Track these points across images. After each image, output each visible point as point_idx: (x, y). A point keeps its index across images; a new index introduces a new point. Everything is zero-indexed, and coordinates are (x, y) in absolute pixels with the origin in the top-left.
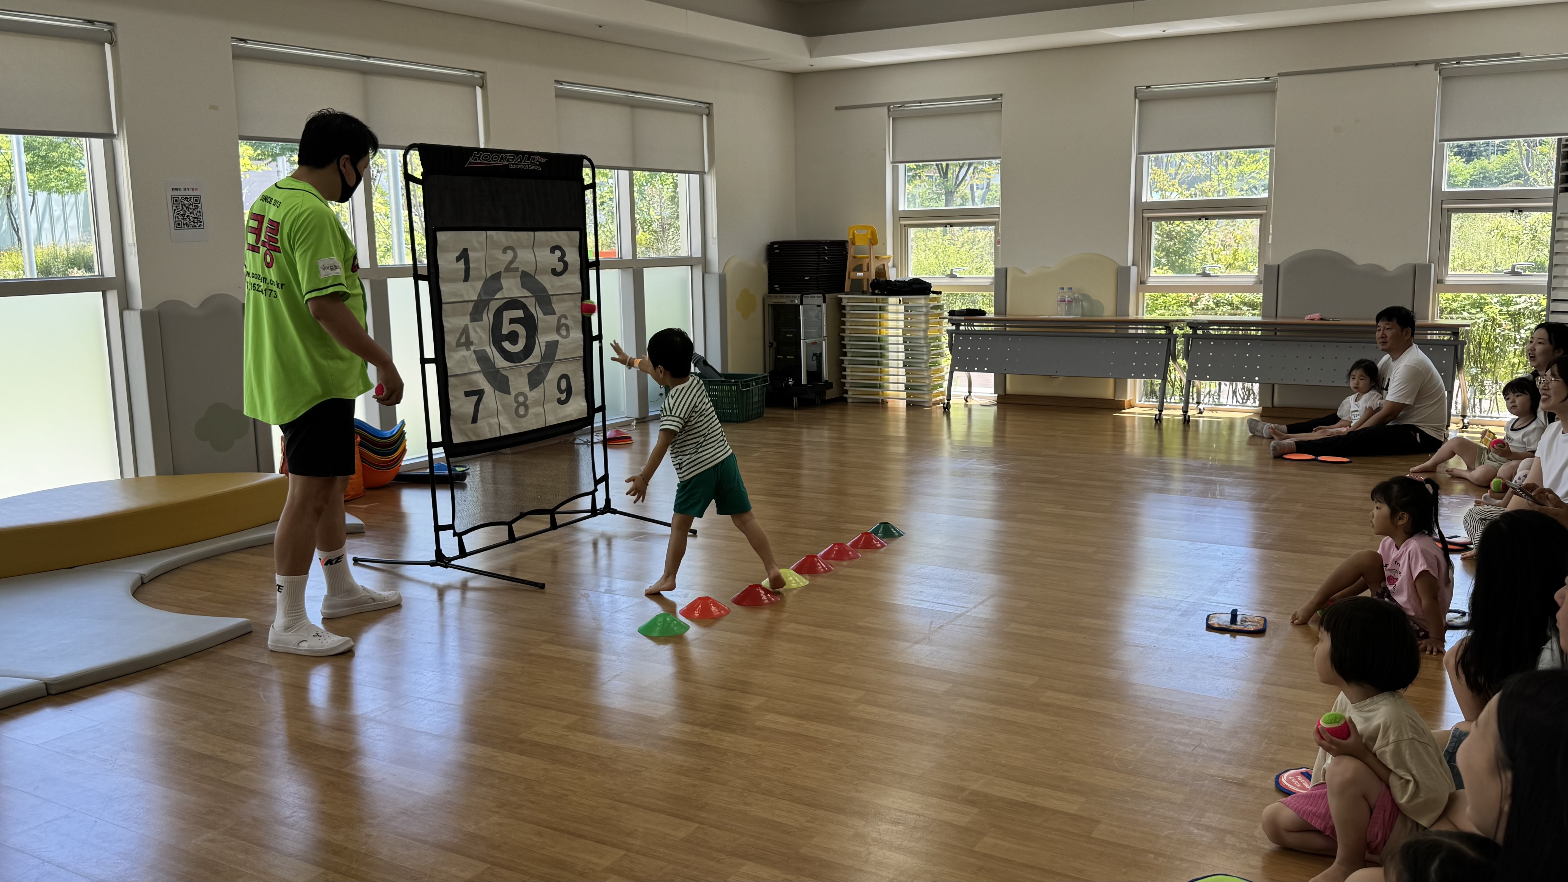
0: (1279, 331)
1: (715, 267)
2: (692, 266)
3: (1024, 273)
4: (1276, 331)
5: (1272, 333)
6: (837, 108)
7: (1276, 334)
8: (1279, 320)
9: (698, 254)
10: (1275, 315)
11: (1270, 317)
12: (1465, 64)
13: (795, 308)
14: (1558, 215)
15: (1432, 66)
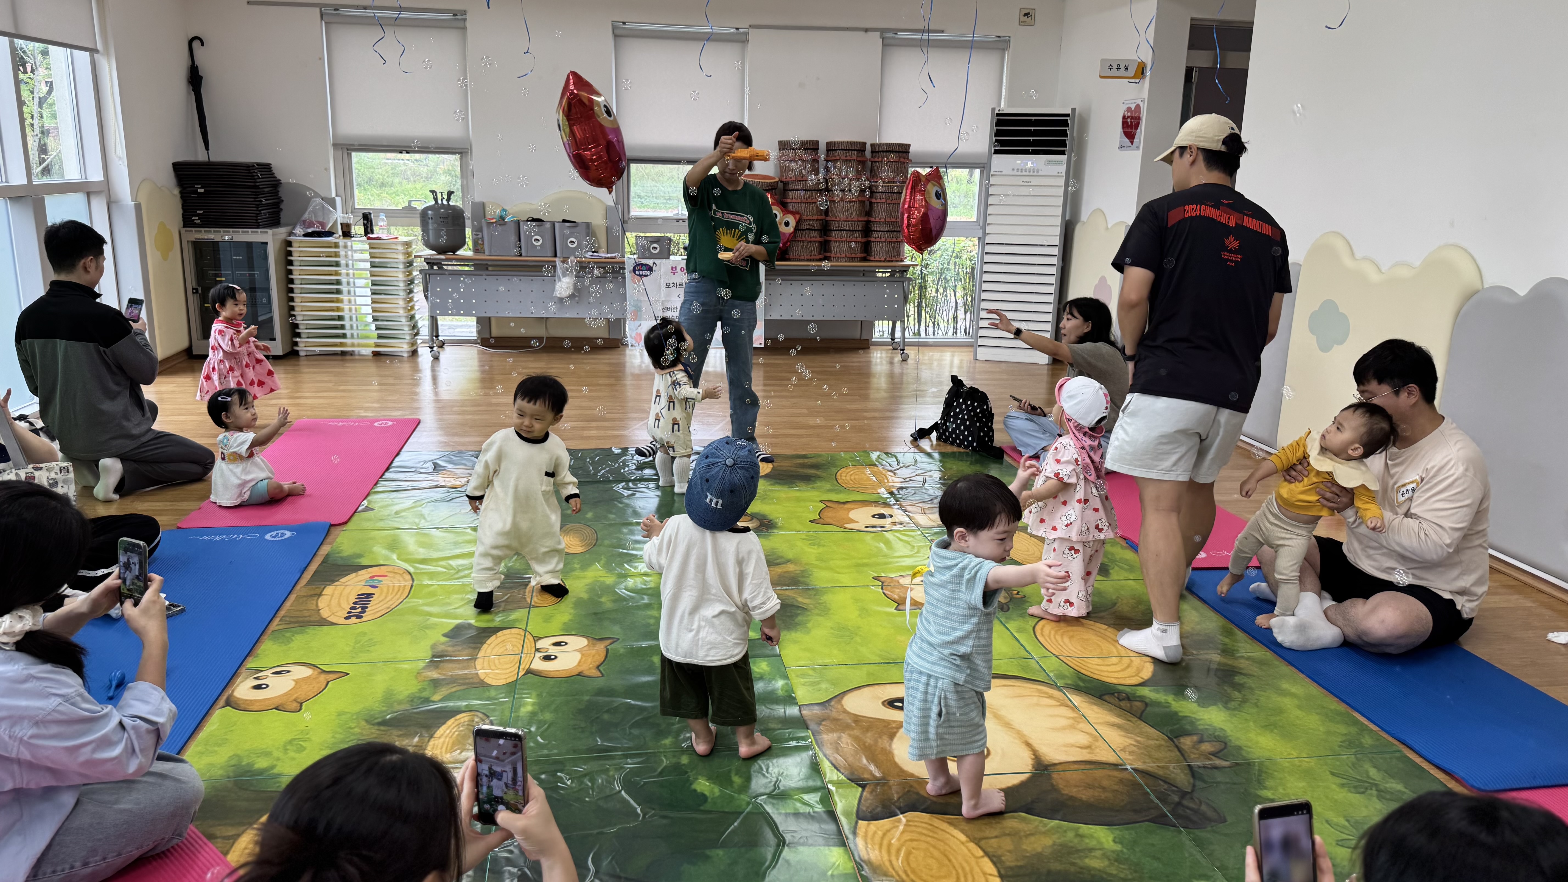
2: (89, 194)
6: (250, 3)
12: (901, 35)
13: (215, 245)
14: (992, 173)
15: (878, 34)
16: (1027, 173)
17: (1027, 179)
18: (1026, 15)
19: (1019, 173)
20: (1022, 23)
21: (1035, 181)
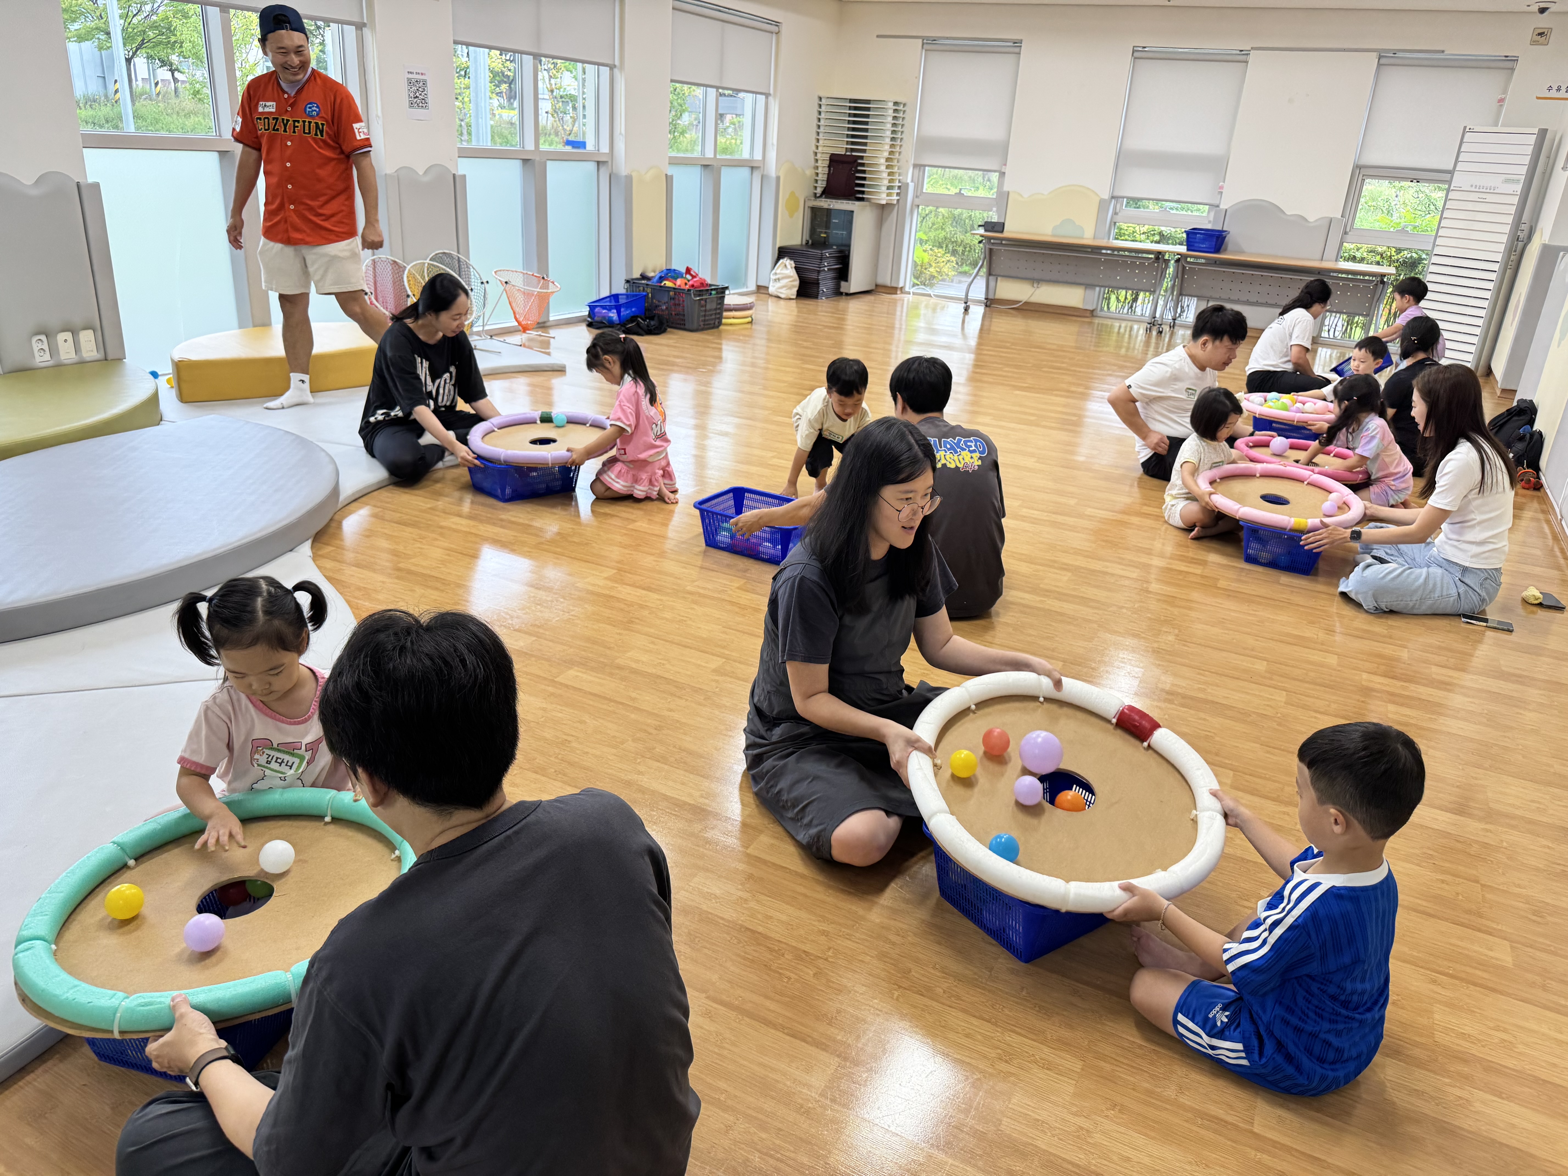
1: (772, 169)
2: (752, 168)
3: (1021, 196)
6: (878, 36)
9: (758, 156)
12: (1399, 55)
13: (829, 211)
14: (1452, 188)
15: (1375, 54)
16: (1484, 190)
17: (1484, 196)
18: (1540, 34)
19: (1477, 190)
20: (1534, 43)
21: (1490, 198)
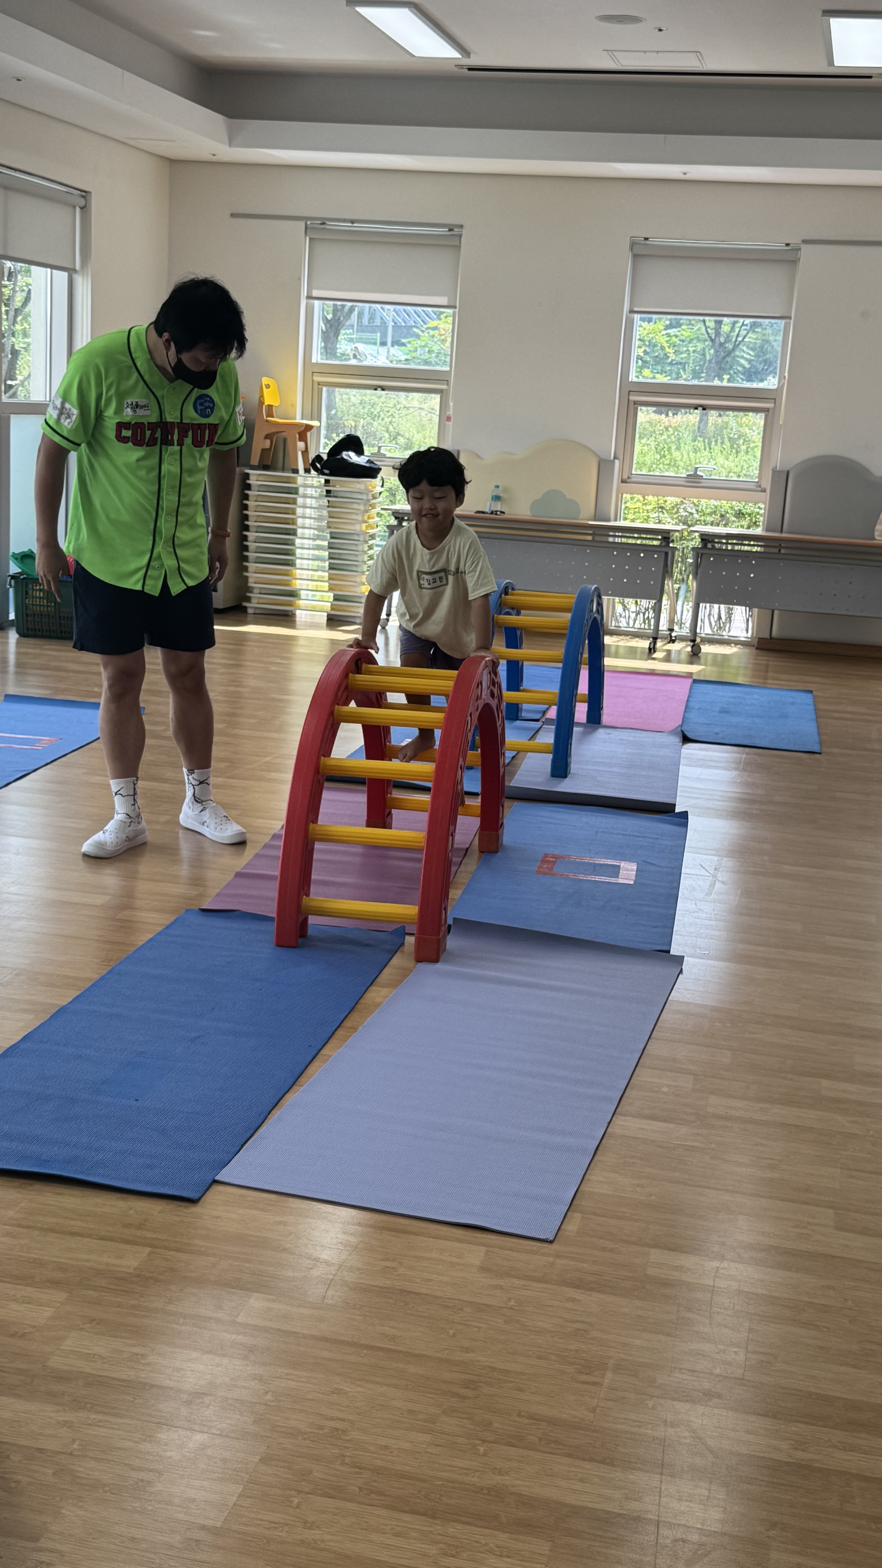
0: (784, 548)
3: (481, 458)
4: (780, 547)
5: (776, 550)
6: (232, 215)
7: (780, 551)
8: (784, 535)
10: (780, 529)
11: (773, 531)
